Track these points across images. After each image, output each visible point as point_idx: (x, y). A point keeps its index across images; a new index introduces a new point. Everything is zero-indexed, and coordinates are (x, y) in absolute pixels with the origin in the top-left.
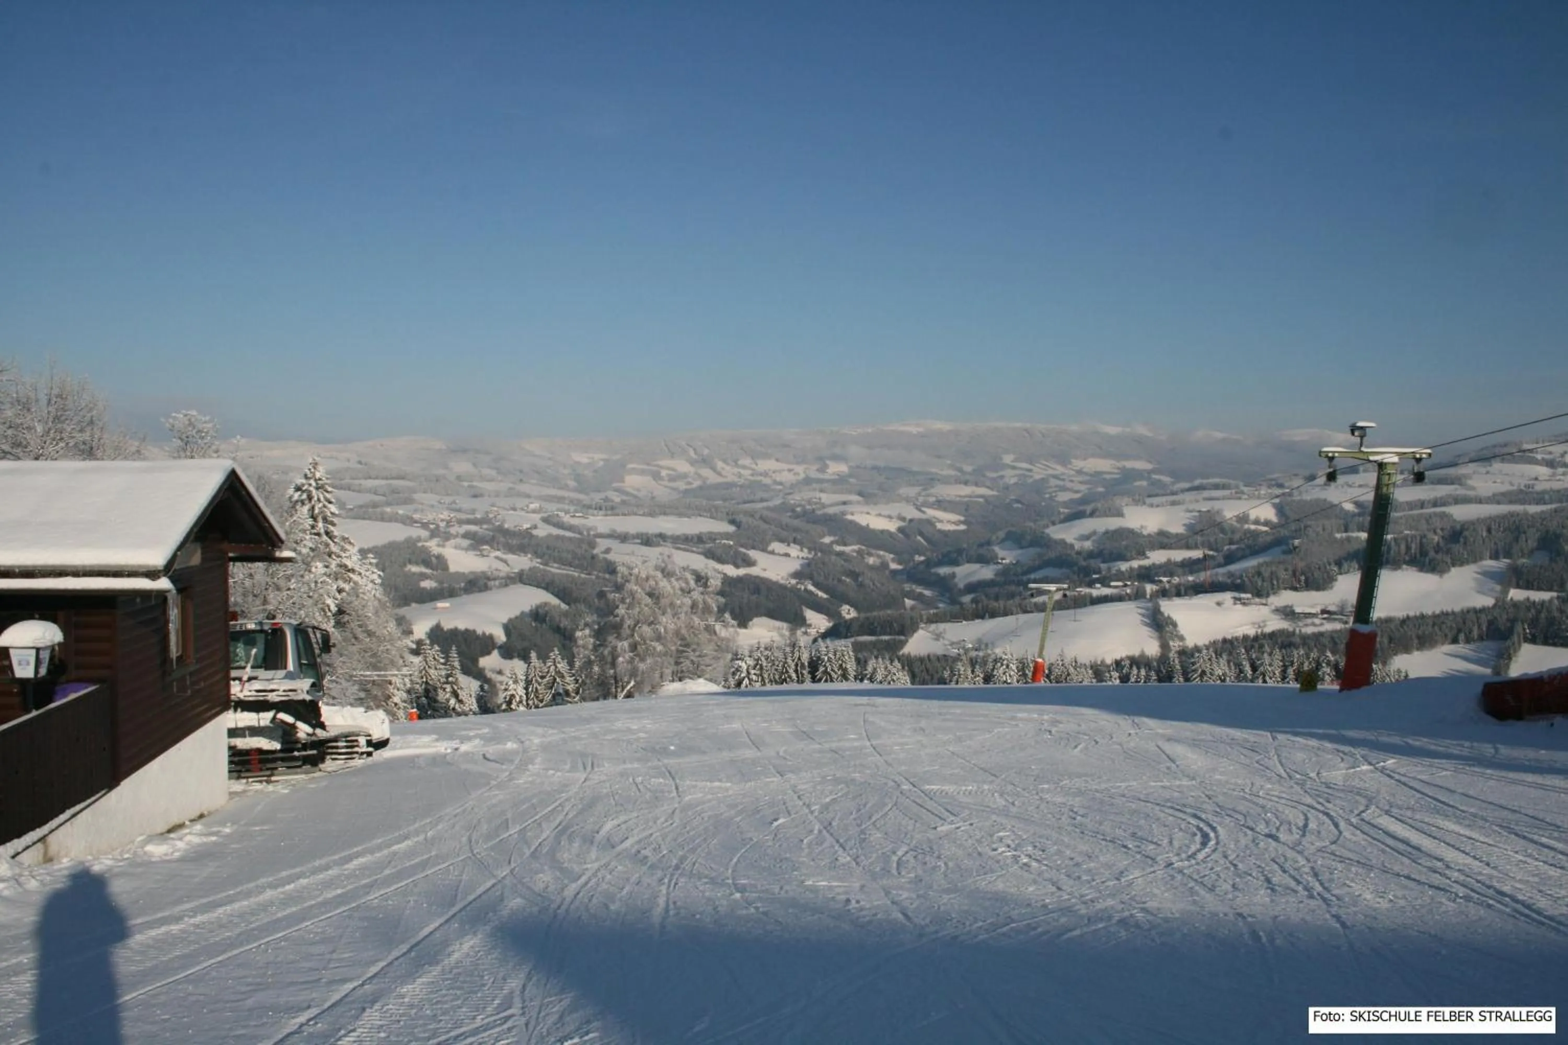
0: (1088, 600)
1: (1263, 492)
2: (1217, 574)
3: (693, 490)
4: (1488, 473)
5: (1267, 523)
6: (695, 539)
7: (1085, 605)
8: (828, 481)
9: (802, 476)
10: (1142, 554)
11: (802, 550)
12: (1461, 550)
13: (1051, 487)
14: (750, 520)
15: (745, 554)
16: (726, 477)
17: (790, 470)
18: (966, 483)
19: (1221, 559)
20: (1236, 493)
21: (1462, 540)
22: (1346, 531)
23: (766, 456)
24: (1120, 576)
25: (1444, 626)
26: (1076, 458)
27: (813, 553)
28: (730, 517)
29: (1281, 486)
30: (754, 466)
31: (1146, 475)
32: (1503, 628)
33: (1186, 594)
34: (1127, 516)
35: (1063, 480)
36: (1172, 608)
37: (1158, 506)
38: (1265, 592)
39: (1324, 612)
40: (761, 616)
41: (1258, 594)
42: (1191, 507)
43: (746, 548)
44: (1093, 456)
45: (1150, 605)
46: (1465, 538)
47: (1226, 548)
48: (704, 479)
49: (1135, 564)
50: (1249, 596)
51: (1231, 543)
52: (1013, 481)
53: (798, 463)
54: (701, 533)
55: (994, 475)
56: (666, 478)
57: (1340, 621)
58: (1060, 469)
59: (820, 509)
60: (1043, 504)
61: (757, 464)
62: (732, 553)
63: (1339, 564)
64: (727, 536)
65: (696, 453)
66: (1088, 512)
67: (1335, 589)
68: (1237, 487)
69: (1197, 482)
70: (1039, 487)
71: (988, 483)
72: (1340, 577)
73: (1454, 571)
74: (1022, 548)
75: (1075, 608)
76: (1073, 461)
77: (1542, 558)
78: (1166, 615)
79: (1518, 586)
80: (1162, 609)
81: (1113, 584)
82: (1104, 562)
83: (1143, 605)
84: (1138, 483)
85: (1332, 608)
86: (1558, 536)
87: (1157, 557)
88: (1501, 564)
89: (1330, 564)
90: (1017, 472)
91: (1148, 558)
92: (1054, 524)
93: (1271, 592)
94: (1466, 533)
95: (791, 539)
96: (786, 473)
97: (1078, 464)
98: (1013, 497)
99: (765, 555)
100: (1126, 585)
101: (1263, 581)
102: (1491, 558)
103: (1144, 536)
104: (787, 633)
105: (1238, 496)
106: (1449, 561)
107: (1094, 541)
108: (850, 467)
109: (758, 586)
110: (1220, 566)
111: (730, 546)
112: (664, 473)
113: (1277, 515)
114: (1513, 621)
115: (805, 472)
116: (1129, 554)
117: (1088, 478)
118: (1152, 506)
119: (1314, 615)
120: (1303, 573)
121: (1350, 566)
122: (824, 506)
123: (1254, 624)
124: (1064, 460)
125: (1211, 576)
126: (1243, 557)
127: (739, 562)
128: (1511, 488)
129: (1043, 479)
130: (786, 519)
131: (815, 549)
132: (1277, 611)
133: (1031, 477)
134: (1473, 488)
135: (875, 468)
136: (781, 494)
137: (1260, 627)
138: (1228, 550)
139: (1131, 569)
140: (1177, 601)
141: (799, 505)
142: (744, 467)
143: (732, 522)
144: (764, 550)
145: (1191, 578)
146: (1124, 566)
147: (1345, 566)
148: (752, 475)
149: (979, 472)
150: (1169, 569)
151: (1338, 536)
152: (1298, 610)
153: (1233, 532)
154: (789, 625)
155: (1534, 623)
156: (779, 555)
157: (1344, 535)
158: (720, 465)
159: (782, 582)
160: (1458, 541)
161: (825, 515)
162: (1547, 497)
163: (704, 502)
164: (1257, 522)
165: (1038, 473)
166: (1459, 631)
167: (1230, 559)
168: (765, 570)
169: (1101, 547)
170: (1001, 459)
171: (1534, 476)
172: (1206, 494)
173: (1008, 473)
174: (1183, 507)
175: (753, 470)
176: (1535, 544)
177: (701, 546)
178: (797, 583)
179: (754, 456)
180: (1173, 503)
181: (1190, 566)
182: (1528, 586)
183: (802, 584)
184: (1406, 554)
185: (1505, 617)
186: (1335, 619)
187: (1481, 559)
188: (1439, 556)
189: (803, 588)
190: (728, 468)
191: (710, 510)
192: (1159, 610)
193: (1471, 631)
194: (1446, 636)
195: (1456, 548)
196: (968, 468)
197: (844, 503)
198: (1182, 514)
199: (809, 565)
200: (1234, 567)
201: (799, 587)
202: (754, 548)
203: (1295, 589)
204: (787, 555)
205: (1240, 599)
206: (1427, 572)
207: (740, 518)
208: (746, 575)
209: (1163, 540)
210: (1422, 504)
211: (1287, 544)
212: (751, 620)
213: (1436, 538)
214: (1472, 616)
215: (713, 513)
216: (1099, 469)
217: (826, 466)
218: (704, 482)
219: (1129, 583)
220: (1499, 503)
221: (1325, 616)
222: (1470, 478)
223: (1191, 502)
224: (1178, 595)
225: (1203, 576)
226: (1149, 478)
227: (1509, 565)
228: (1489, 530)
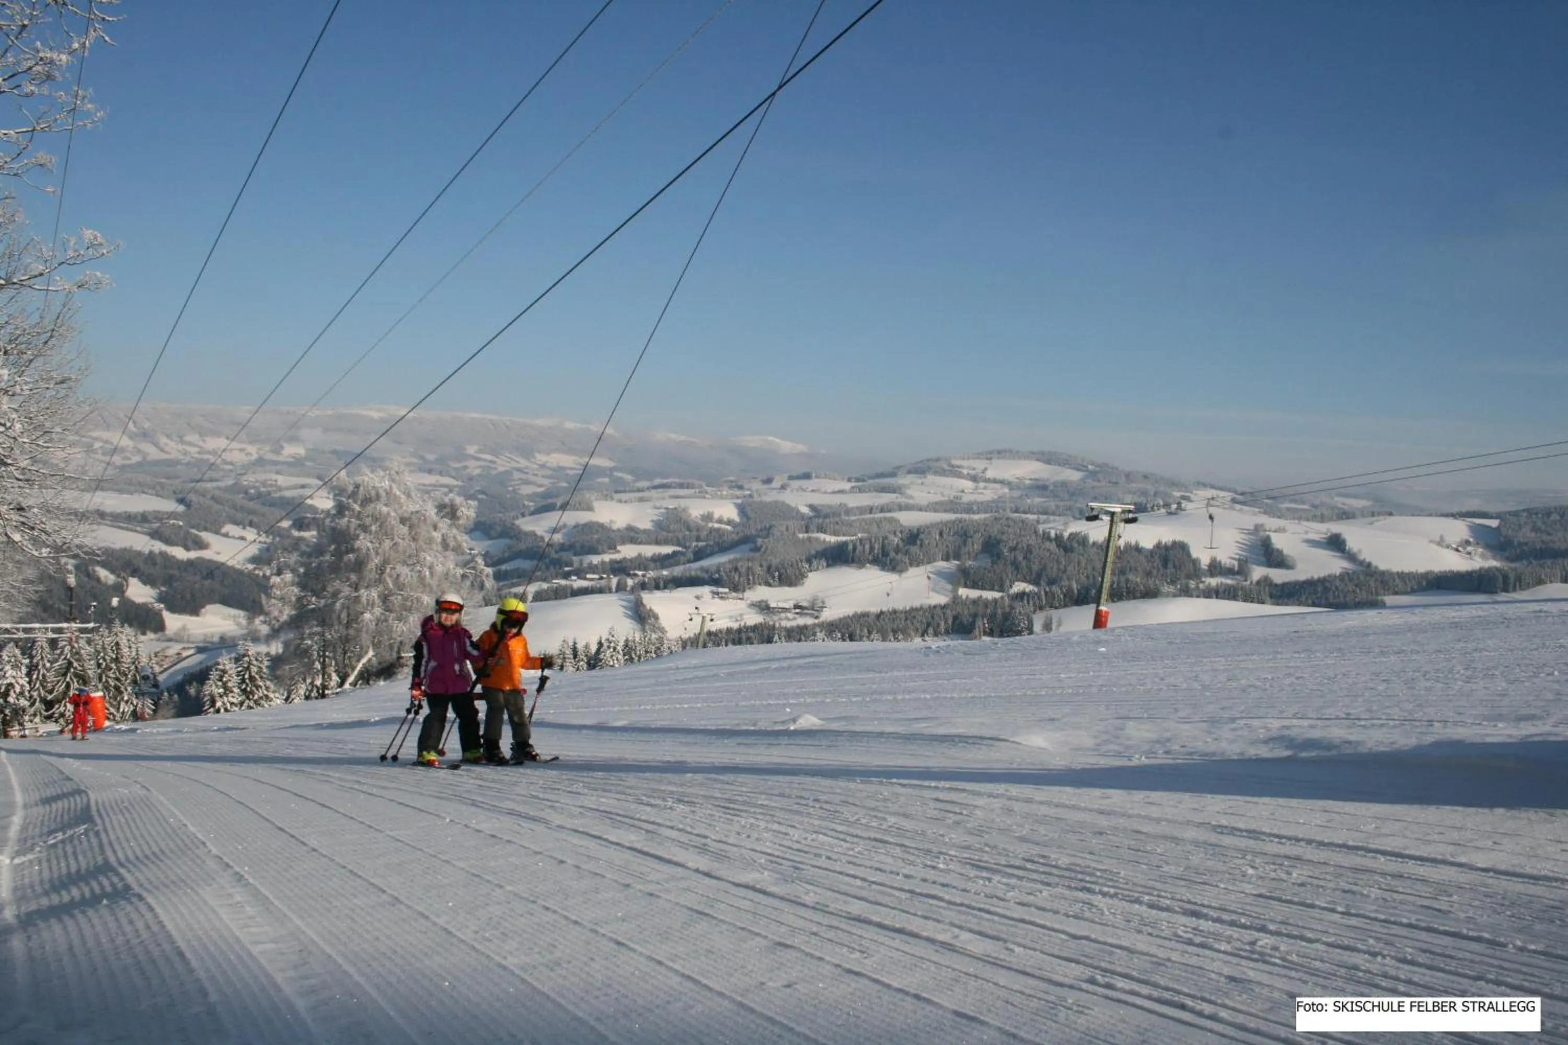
0: (569, 591)
1: (724, 493)
2: (690, 569)
3: (130, 466)
4: (922, 484)
5: (729, 522)
6: (139, 518)
7: (566, 597)
8: (283, 463)
9: (255, 456)
10: (613, 547)
11: (260, 536)
12: (918, 552)
13: (514, 480)
14: (202, 500)
15: (196, 536)
16: (167, 453)
17: (241, 450)
18: (430, 472)
19: (690, 555)
20: (700, 492)
21: (918, 542)
22: (807, 532)
23: (216, 434)
24: (593, 569)
25: (915, 621)
26: (539, 452)
27: (271, 537)
28: (180, 496)
29: (741, 488)
30: (201, 443)
31: (608, 472)
32: (966, 623)
33: (665, 588)
34: (596, 510)
35: (527, 473)
36: (653, 601)
37: (626, 502)
38: (741, 587)
39: (797, 606)
40: (214, 602)
41: (735, 588)
42: (658, 504)
43: (198, 530)
44: (557, 450)
45: (632, 597)
46: (922, 540)
47: (694, 544)
48: (145, 455)
49: (607, 558)
50: (727, 590)
51: (698, 539)
52: (477, 471)
53: (251, 442)
54: (144, 512)
55: (457, 465)
56: (100, 451)
57: (811, 615)
58: (523, 463)
59: (275, 492)
60: (508, 496)
61: (204, 441)
62: (182, 533)
63: (809, 561)
64: (173, 515)
65: (135, 426)
66: (559, 504)
67: (806, 584)
68: (700, 487)
69: (658, 481)
70: (503, 478)
71: (453, 474)
72: (810, 574)
73: (912, 571)
74: (491, 538)
75: (556, 599)
76: (537, 455)
77: (986, 561)
78: (648, 607)
79: (966, 586)
80: (645, 602)
81: (588, 576)
82: (575, 554)
83: (624, 597)
84: (600, 480)
85: (804, 604)
86: (999, 542)
87: (628, 551)
88: (952, 565)
89: (801, 561)
90: (482, 463)
91: (619, 552)
92: (523, 515)
93: (747, 587)
94: (922, 536)
95: (247, 522)
96: (236, 453)
97: (541, 458)
98: (478, 488)
99: (218, 537)
100: (601, 578)
101: (740, 576)
102: (942, 559)
103: (613, 531)
104: (244, 622)
105: (702, 495)
106: (907, 561)
107: (565, 534)
108: (307, 450)
109: (212, 570)
110: (689, 561)
111: (180, 527)
112: (97, 445)
113: (739, 514)
114: (975, 616)
115: (257, 453)
116: (600, 548)
117: (549, 472)
118: (620, 501)
119: (785, 610)
120: (777, 569)
121: (818, 564)
122: (280, 489)
123: (730, 617)
124: (527, 453)
125: (685, 570)
126: (711, 554)
127: (190, 543)
128: (942, 499)
129: (506, 471)
130: (239, 499)
131: (272, 533)
132: (753, 605)
133: (495, 469)
134: (911, 497)
135: (334, 452)
136: (233, 474)
137: (737, 620)
138: (696, 546)
139: (603, 563)
140: (658, 594)
141: (254, 487)
142: (190, 444)
143: (181, 501)
144: (217, 532)
145: (665, 573)
146: (595, 559)
147: (815, 563)
148: (199, 453)
149: (442, 460)
150: (641, 563)
151: (801, 536)
152: (773, 605)
153: (698, 529)
154: (246, 613)
155: (992, 618)
156: (234, 537)
157: (806, 535)
158: (163, 440)
159: (238, 567)
160: (914, 543)
161: (282, 498)
162: (975, 508)
163: (148, 478)
164: (720, 521)
165: (502, 465)
166: (929, 625)
167: (699, 555)
168: (219, 553)
169: (573, 540)
170: (465, 449)
171: (960, 489)
172: (673, 492)
173: (472, 464)
174: (650, 504)
175: (200, 447)
176: (980, 547)
177: (146, 525)
178: (255, 569)
179: (203, 433)
180: (641, 500)
181: (662, 561)
182: (974, 586)
183: (260, 569)
184: (870, 554)
185: (966, 612)
186: (807, 614)
187: (935, 560)
188: (899, 557)
189: (261, 574)
190: (172, 444)
191: (154, 488)
192: (642, 603)
193: (939, 625)
194: (917, 630)
195: (914, 549)
196: (431, 457)
197: (303, 487)
198: (649, 511)
199: (268, 549)
200: (706, 563)
201: (257, 572)
202: (206, 529)
203: (770, 585)
204: (242, 538)
205: (718, 593)
206: (888, 570)
207: (192, 497)
208: (198, 558)
209: (632, 535)
210: (871, 510)
211: (755, 542)
212: (203, 607)
213: (896, 540)
214: (938, 611)
215: (159, 491)
216: (561, 464)
217: (282, 448)
218: (144, 458)
219: (605, 576)
220: (935, 511)
221: (798, 611)
222: (909, 488)
223: (657, 499)
224: (657, 587)
225: (678, 571)
226: (611, 476)
227: (958, 566)
228: (941, 534)
